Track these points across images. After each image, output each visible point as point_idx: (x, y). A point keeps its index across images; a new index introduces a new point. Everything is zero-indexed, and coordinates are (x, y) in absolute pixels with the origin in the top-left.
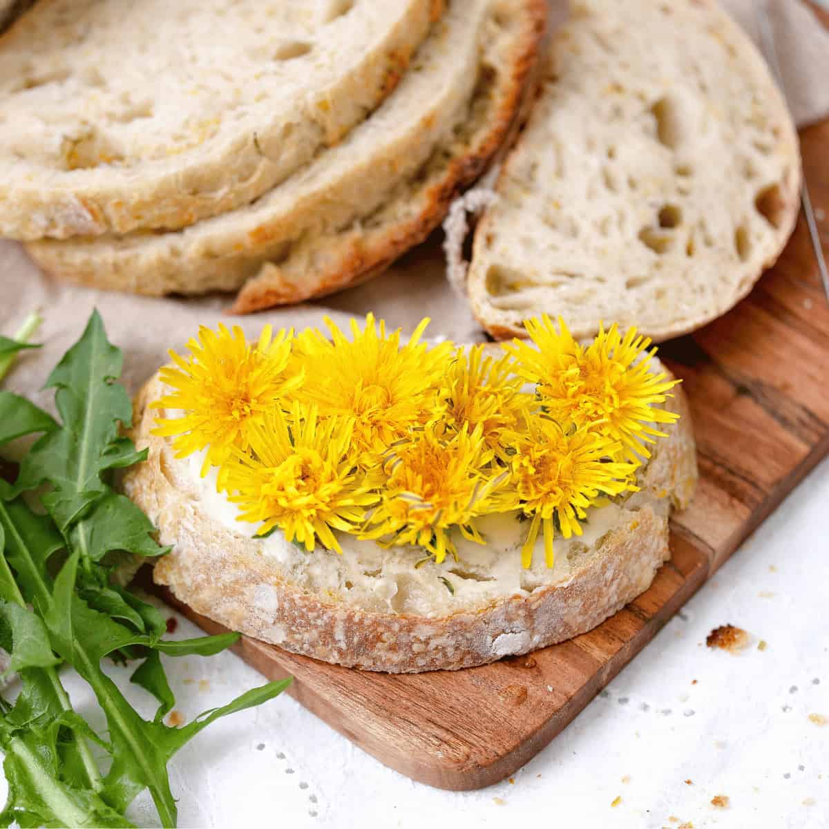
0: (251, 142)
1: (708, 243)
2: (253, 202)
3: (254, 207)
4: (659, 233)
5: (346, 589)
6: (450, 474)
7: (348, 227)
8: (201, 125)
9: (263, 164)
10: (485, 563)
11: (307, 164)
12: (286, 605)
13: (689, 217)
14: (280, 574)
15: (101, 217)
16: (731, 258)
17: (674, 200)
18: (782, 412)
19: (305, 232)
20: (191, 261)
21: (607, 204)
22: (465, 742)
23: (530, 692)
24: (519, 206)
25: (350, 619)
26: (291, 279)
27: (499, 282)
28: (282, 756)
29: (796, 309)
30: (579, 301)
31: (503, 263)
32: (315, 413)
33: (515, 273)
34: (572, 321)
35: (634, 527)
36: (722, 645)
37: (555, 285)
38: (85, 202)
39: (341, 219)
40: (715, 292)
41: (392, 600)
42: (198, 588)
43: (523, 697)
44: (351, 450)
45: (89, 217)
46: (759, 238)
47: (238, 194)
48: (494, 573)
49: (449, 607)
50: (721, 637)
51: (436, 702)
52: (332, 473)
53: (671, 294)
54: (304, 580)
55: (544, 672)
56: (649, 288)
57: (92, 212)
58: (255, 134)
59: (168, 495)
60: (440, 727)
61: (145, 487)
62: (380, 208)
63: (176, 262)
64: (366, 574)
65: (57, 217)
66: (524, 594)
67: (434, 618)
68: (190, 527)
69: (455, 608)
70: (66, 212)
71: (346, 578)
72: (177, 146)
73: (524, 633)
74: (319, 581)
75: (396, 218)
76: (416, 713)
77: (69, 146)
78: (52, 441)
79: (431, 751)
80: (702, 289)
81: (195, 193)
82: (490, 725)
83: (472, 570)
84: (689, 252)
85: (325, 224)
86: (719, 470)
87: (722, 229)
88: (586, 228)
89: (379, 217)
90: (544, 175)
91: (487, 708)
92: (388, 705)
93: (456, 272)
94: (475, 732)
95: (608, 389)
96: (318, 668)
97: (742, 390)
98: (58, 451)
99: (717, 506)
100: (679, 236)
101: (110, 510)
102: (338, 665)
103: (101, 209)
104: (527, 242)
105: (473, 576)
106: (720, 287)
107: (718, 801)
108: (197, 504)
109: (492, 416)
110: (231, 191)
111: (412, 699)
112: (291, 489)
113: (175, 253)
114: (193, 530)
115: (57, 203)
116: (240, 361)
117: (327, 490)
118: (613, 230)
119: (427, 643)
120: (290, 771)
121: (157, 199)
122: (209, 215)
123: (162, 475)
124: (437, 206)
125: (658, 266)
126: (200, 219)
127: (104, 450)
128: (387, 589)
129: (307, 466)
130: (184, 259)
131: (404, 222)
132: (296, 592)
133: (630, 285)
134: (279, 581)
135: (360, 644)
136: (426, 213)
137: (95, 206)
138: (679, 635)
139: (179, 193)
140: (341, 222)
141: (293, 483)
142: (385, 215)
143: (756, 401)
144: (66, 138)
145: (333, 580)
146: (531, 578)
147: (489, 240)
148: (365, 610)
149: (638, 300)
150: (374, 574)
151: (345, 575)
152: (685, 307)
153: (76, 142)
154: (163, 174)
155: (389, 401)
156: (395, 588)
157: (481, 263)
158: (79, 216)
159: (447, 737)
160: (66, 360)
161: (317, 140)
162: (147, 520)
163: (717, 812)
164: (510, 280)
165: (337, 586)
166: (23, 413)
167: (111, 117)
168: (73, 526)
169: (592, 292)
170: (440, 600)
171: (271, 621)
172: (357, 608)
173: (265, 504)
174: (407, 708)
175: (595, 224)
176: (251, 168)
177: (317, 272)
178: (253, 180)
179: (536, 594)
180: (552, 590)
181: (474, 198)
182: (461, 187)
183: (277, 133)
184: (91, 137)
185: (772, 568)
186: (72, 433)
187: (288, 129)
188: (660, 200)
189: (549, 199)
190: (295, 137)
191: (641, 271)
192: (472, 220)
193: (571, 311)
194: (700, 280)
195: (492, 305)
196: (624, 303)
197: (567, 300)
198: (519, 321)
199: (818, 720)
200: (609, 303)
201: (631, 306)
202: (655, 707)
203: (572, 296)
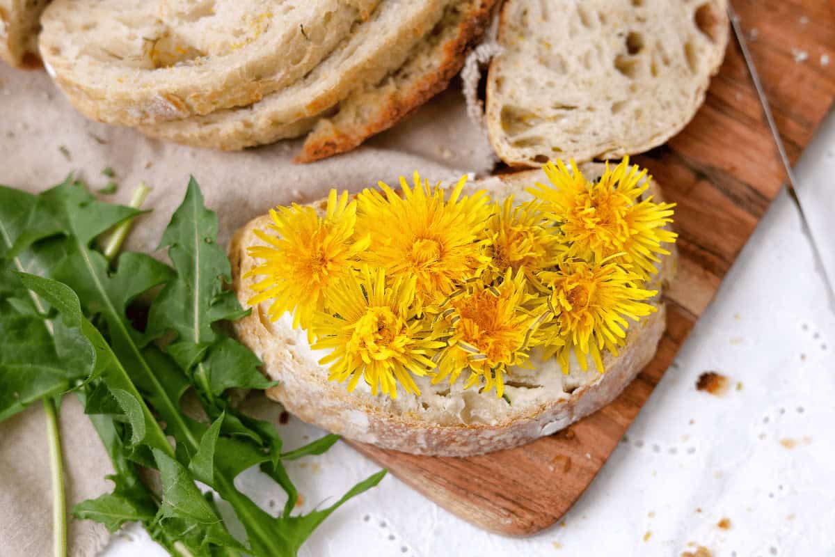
0: (299, 32)
1: (667, 62)
2: (306, 76)
3: (307, 81)
4: (628, 58)
5: (423, 409)
6: (500, 312)
7: (383, 82)
8: (257, 20)
9: (311, 47)
10: (533, 374)
11: (346, 39)
12: (376, 424)
13: (648, 41)
14: (369, 403)
15: (183, 106)
16: (685, 72)
17: (636, 28)
18: (733, 191)
19: (351, 94)
20: (261, 130)
21: (586, 40)
22: (529, 511)
23: (573, 461)
24: (518, 50)
25: (429, 432)
26: (345, 131)
27: (511, 119)
28: (383, 525)
29: (731, 102)
30: (577, 131)
31: (511, 103)
32: (383, 273)
33: (523, 110)
34: (576, 151)
35: (645, 323)
36: (710, 391)
37: (556, 118)
38: (168, 97)
39: (379, 77)
40: (679, 105)
41: (461, 414)
42: (302, 408)
43: (568, 466)
44: (415, 301)
45: (174, 108)
46: (702, 51)
47: (293, 73)
48: (541, 381)
49: (508, 415)
50: (707, 382)
51: (502, 477)
52: (403, 324)
53: (646, 112)
54: (389, 406)
55: (582, 441)
56: (629, 111)
57: (175, 104)
58: (302, 26)
59: (268, 341)
60: (507, 499)
61: (249, 331)
62: (407, 62)
63: (250, 132)
64: (438, 393)
65: (147, 110)
66: (566, 396)
67: (497, 425)
68: (290, 367)
69: (513, 416)
70: (154, 105)
71: (423, 399)
72: (238, 41)
73: (565, 419)
74: (402, 405)
75: (421, 70)
76: (486, 489)
77: (150, 45)
78: (171, 291)
79: (502, 521)
80: (668, 104)
81: (258, 78)
82: (547, 494)
83: (523, 381)
84: (654, 72)
85: (365, 85)
86: (692, 247)
87: (673, 47)
88: (573, 64)
89: (406, 70)
90: (533, 20)
91: (542, 479)
92: (464, 484)
93: (474, 111)
94: (536, 501)
95: (619, 221)
96: (405, 458)
97: (701, 176)
98: (175, 302)
99: (695, 279)
100: (644, 58)
101: (223, 352)
102: (420, 456)
103: (183, 100)
104: (529, 82)
105: (524, 385)
106: (683, 100)
107: (724, 524)
108: (292, 348)
109: (527, 254)
110: (287, 73)
111: (483, 477)
112: (371, 344)
113: (248, 125)
114: (293, 370)
115: (145, 100)
116: (314, 231)
117: (400, 342)
118: (594, 62)
119: (491, 439)
120: (392, 538)
121: (227, 88)
122: (272, 92)
123: (262, 325)
124: (455, 60)
125: (633, 89)
126: (264, 96)
127: (212, 302)
128: (456, 407)
129: (382, 322)
130: (256, 130)
131: (428, 72)
132: (383, 417)
133: (616, 108)
134: (369, 409)
135: (437, 445)
136: (446, 64)
137: (177, 99)
138: (674, 382)
139: (245, 81)
140: (378, 80)
141: (372, 339)
142: (412, 68)
143: (712, 183)
144: (146, 39)
145: (412, 403)
146: (571, 381)
147: (499, 82)
148: (441, 426)
149: (623, 123)
150: (444, 394)
151: (420, 398)
152: (660, 124)
153: (155, 42)
154: (228, 70)
155: (442, 252)
156: (463, 404)
157: (495, 105)
158: (166, 108)
159: (513, 507)
160: (174, 220)
161: (352, 20)
162: (253, 356)
163: (723, 533)
164: (518, 114)
165: (416, 408)
166: (145, 268)
167: (181, 15)
168: (194, 367)
169: (586, 121)
170: (501, 411)
171: (365, 431)
172: (434, 424)
173: (350, 358)
174: (479, 486)
175: (579, 59)
176: (302, 53)
177: (363, 122)
178: (305, 61)
179: (576, 394)
180: (588, 388)
181: (483, 52)
182: (472, 42)
183: (320, 20)
184: (167, 35)
185: (736, 316)
186: (185, 285)
187: (329, 16)
188: (625, 30)
189: (540, 41)
190: (334, 21)
191: (620, 96)
192: (484, 70)
193: (573, 141)
194: (666, 96)
195: (509, 143)
196: (612, 127)
197: (568, 131)
198: (534, 156)
199: (788, 444)
200: (601, 130)
201: (618, 129)
202: (664, 447)
203: (572, 128)
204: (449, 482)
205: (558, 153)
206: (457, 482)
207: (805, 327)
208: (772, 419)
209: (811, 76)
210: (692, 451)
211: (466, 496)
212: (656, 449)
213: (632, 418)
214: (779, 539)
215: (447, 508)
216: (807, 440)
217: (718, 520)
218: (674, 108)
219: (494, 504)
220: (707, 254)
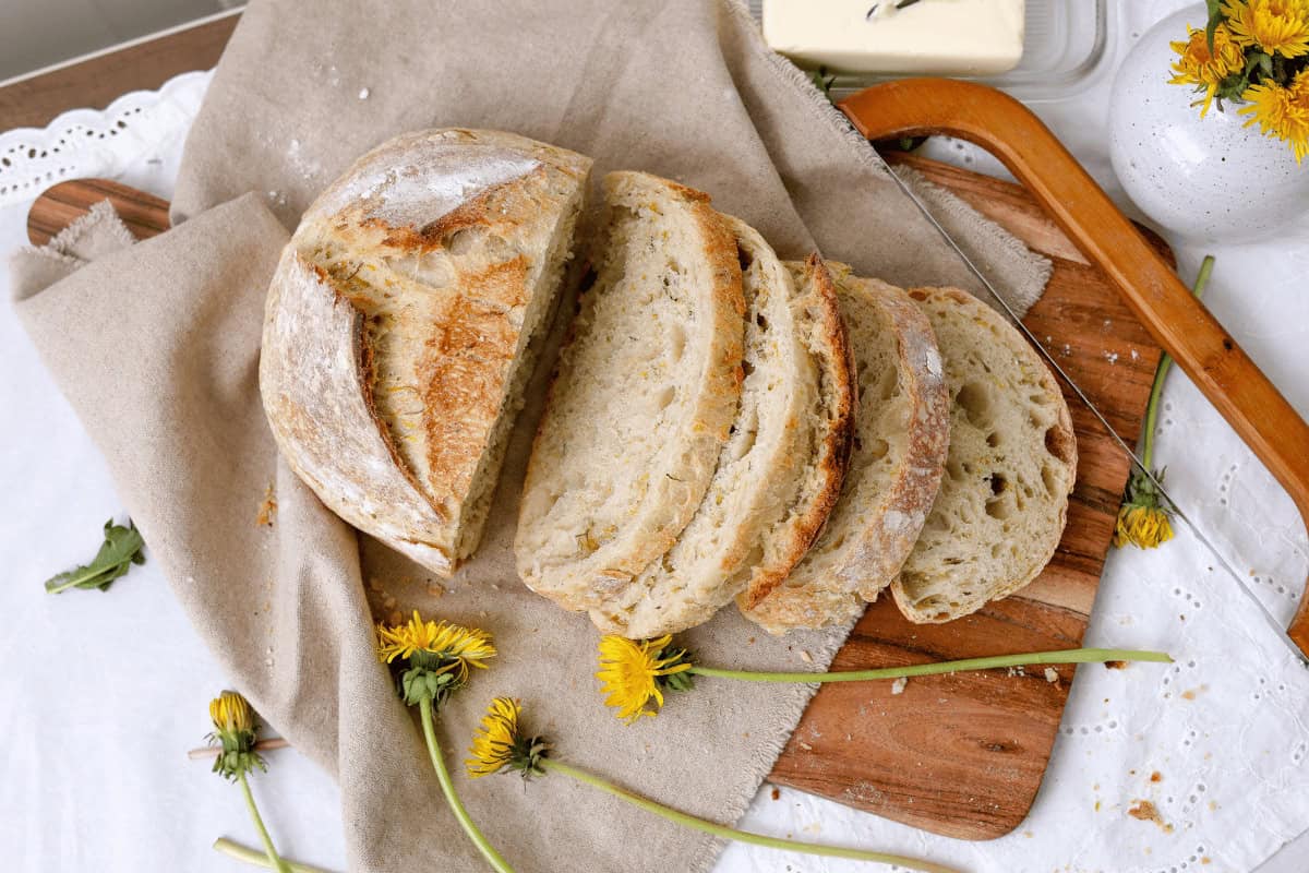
1: (1029, 493)
7: (786, 516)
12: (899, 506)
13: (1010, 477)
15: (622, 574)
16: (1046, 498)
17: (998, 468)
22: (1000, 817)
25: (911, 462)
30: (968, 583)
34: (970, 602)
37: (947, 575)
40: (1047, 532)
45: (615, 579)
46: (1057, 473)
51: (970, 796)
53: (1021, 548)
56: (1006, 551)
57: (614, 575)
60: (980, 813)
70: (600, 583)
76: (962, 810)
77: (584, 539)
80: (1038, 534)
82: (1012, 799)
84: (1020, 505)
87: (1032, 478)
92: (943, 811)
99: (1078, 583)
100: (1009, 496)
103: (618, 570)
106: (1049, 526)
107: (1155, 778)
111: (956, 801)
118: (968, 513)
119: (931, 415)
125: (1006, 529)
132: (891, 497)
133: (995, 552)
134: (882, 507)
135: (929, 459)
144: (578, 536)
149: (1004, 564)
153: (587, 534)
158: (610, 581)
159: (987, 818)
163: (1156, 785)
169: (974, 571)
171: (909, 519)
174: (955, 808)
175: (956, 513)
183: (681, 464)
187: (687, 457)
188: (989, 473)
191: (996, 539)
193: (966, 594)
194: (1035, 528)
195: (914, 607)
196: (996, 571)
197: (961, 585)
198: (937, 614)
199: (1189, 696)
200: (988, 576)
201: (1002, 572)
202: (1090, 727)
203: (963, 581)
204: (931, 812)
205: (956, 608)
206: (938, 810)
207: (1178, 592)
208: (1171, 679)
209: (1127, 373)
210: (1113, 725)
211: (947, 819)
212: (1084, 731)
213: (1059, 717)
214: (1203, 777)
215: (936, 832)
216: (1204, 688)
217: (1150, 776)
218: (1044, 537)
219: (971, 819)
220: (1082, 559)
